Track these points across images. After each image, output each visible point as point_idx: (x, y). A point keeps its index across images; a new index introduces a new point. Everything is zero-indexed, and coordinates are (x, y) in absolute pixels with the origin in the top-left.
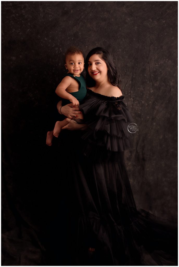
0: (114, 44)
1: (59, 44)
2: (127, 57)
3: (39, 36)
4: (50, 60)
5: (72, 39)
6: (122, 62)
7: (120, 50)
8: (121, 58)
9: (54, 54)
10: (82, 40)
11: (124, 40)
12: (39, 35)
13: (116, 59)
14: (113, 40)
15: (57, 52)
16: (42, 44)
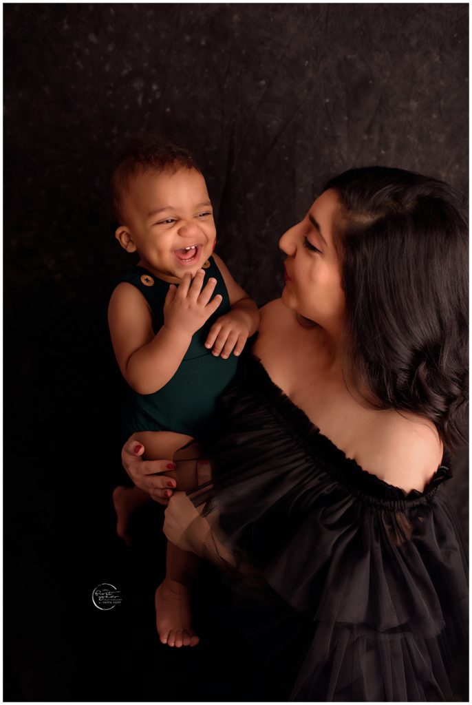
0: (388, 73)
1: (146, 64)
2: (442, 139)
3: (66, 26)
4: (115, 131)
5: (203, 43)
6: (416, 160)
7: (414, 104)
8: (416, 141)
9: (126, 107)
10: (244, 52)
11: (437, 59)
12: (65, 21)
13: (393, 145)
14: (387, 54)
15: (140, 99)
16: (79, 63)
